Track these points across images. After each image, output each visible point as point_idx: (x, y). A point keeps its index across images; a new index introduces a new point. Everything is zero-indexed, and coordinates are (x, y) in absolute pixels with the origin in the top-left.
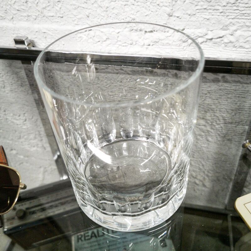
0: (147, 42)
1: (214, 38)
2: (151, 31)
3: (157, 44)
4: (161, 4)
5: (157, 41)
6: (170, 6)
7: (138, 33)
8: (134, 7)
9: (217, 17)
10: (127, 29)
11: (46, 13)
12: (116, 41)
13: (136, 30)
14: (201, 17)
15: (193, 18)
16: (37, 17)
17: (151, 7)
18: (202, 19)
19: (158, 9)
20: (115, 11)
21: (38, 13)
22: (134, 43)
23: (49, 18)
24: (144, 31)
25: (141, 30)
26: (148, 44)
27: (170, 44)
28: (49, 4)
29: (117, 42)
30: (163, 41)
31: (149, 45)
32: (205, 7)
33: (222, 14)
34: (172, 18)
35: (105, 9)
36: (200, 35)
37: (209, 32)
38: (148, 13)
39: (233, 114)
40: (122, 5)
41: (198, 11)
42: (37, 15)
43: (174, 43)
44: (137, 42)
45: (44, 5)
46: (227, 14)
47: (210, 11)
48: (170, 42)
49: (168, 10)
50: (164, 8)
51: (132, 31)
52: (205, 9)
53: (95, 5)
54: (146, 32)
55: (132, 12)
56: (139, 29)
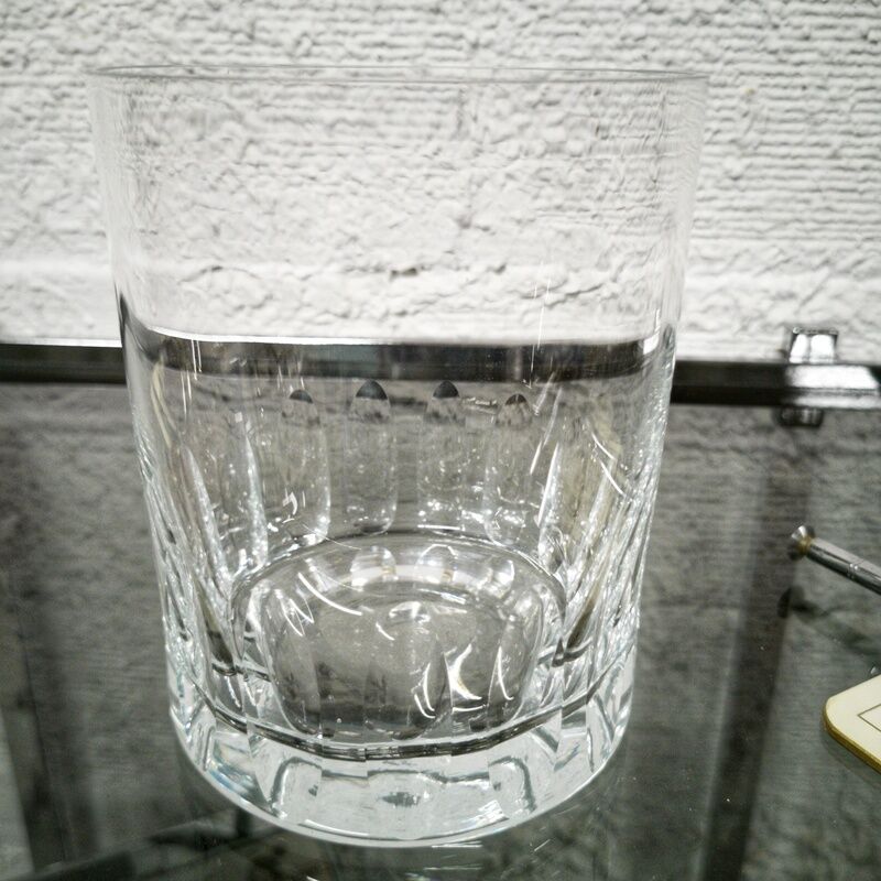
0: (396, 305)
1: (583, 289)
2: (412, 271)
3: (431, 308)
4: (438, 193)
5: (430, 298)
6: (462, 195)
7: (370, 278)
8: (355, 201)
9: (587, 227)
10: (335, 267)
11: (53, 220)
12: (296, 304)
13: (364, 270)
14: (550, 227)
15: (530, 233)
16: (17, 233)
17: (408, 200)
18: (551, 233)
19: (427, 205)
20: (299, 214)
21: (24, 221)
22: (356, 311)
23: (63, 238)
24: (388, 273)
25: (378, 270)
26: (399, 310)
27: (472, 308)
28: (65, 191)
29: (297, 309)
30: (450, 301)
31: (403, 314)
32: (557, 201)
33: (596, 220)
34: (472, 234)
35: (267, 207)
36: (549, 284)
37: (572, 276)
38: (397, 217)
39: (687, 564)
40: (319, 194)
41: (541, 213)
42: (16, 226)
43: (487, 305)
44: (366, 307)
45: (48, 195)
46: (606, 220)
47: (569, 213)
48: (474, 303)
49: (458, 207)
50: (447, 203)
51: (352, 273)
52: (559, 208)
53: (241, 196)
54: (395, 273)
55: (351, 216)
56: (374, 263)
